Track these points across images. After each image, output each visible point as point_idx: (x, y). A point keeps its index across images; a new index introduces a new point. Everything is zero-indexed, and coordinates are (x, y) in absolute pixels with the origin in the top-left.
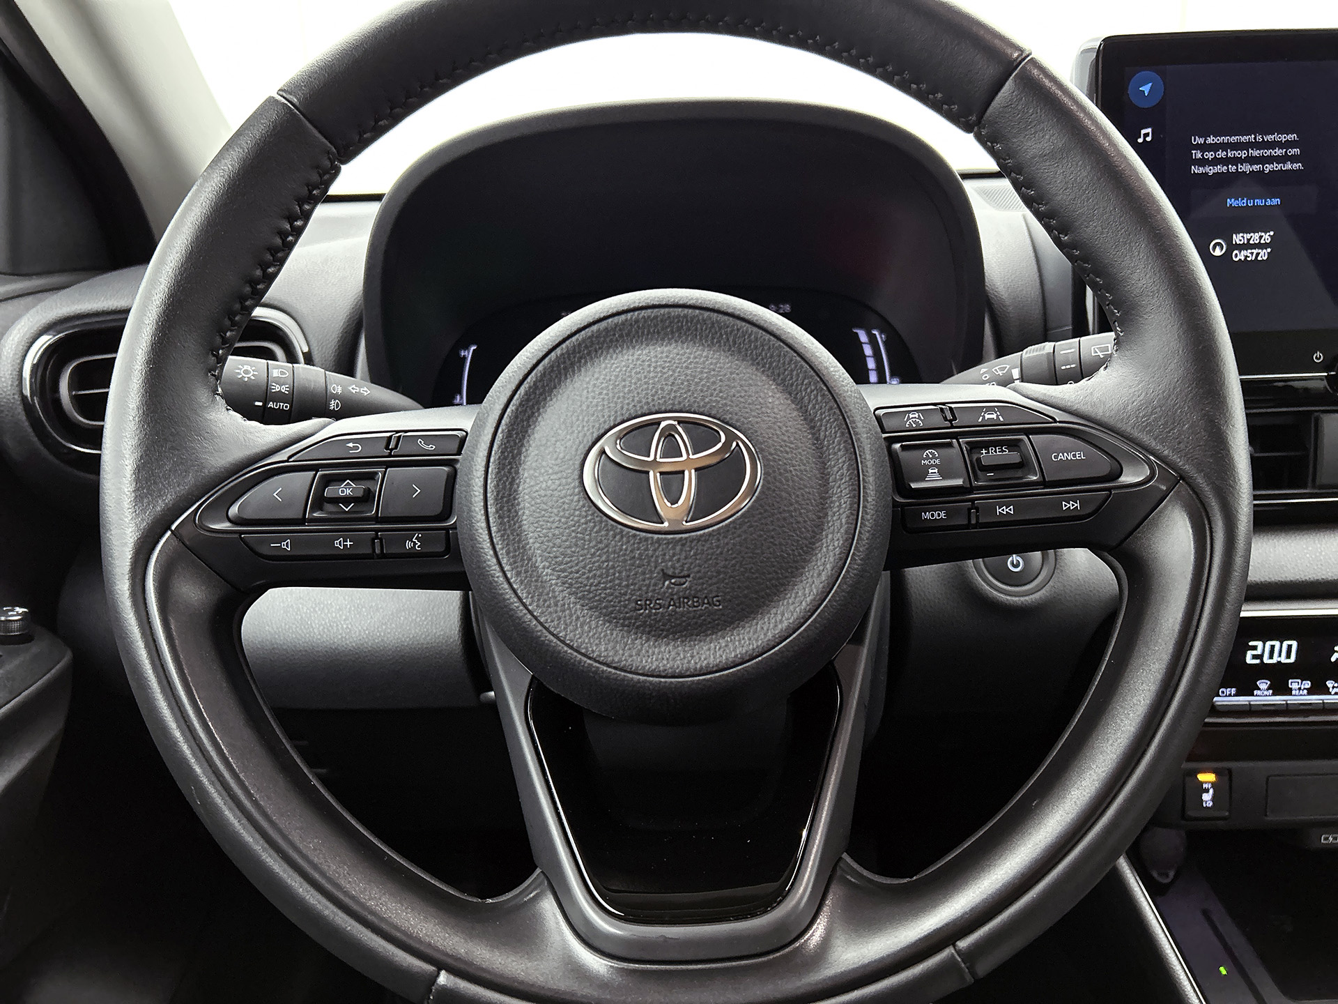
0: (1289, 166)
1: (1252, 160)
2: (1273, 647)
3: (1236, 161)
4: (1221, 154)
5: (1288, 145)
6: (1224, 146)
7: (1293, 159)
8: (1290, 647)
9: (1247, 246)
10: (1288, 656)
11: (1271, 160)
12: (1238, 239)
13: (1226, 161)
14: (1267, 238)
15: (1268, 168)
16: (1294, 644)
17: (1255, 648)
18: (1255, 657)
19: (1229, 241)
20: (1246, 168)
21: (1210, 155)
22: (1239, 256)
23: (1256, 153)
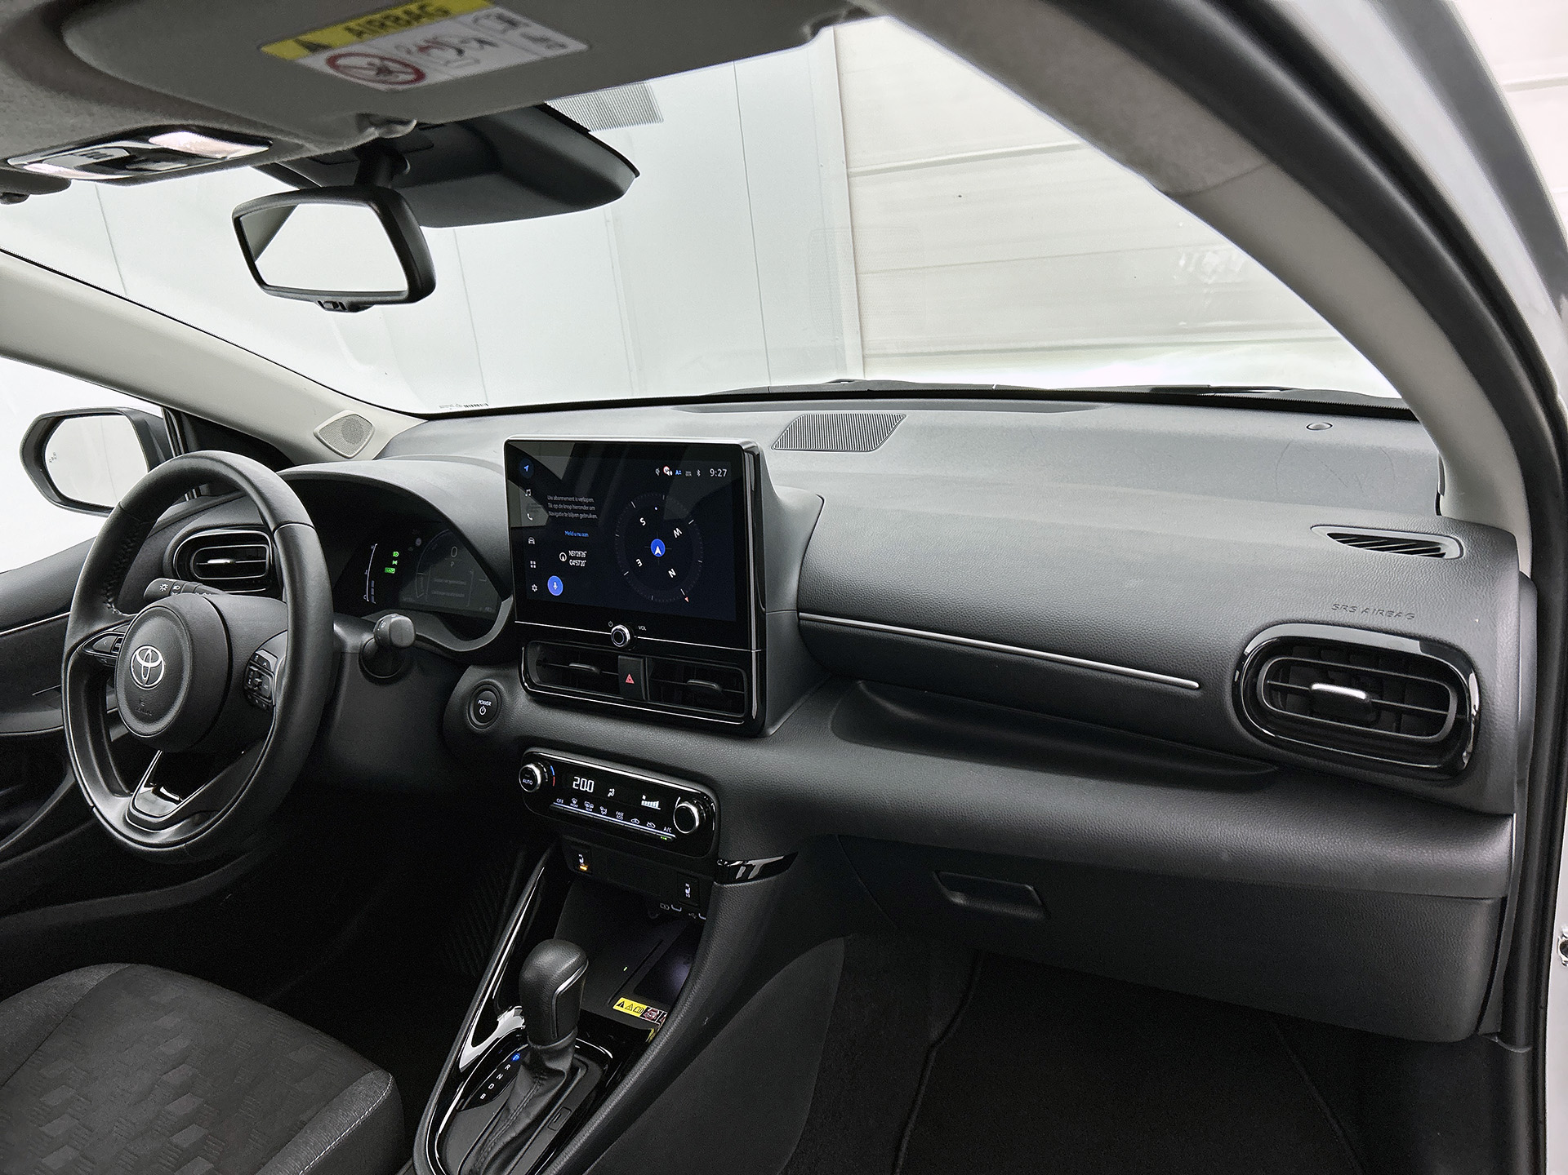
0: (591, 516)
1: (574, 511)
2: (584, 781)
3: (567, 511)
4: (561, 506)
5: (589, 504)
6: (562, 502)
7: (593, 512)
8: (591, 783)
9: (575, 558)
10: (590, 789)
11: (582, 512)
12: (571, 553)
13: (563, 510)
14: (584, 554)
15: (582, 516)
16: (593, 782)
17: (577, 780)
18: (576, 785)
19: (568, 554)
20: (572, 515)
21: (556, 506)
22: (573, 563)
23: (576, 507)
